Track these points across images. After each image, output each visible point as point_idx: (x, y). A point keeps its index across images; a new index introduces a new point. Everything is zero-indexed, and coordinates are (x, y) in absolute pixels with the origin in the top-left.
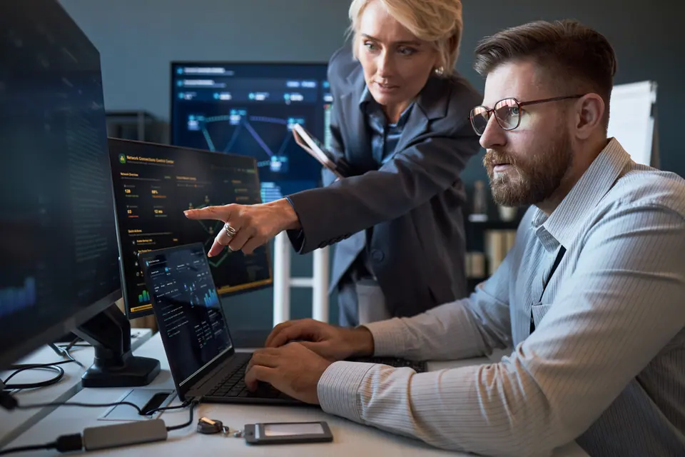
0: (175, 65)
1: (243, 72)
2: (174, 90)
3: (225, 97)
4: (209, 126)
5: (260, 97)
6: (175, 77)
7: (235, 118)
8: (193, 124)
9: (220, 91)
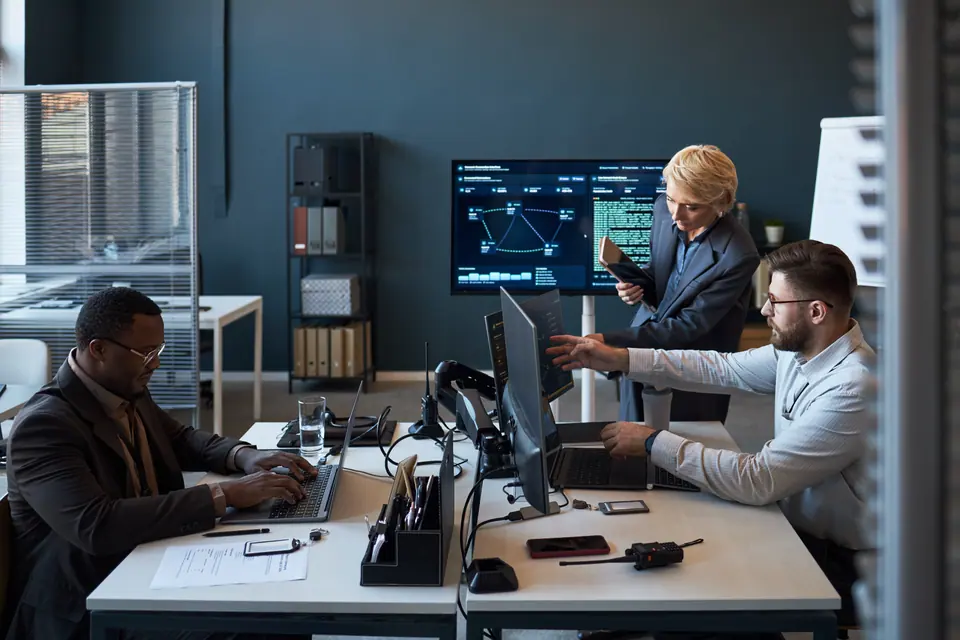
0: (455, 164)
1: (517, 169)
2: (455, 185)
3: (502, 190)
4: (487, 217)
5: (534, 190)
6: (455, 174)
7: (511, 211)
8: (472, 216)
9: (497, 185)
